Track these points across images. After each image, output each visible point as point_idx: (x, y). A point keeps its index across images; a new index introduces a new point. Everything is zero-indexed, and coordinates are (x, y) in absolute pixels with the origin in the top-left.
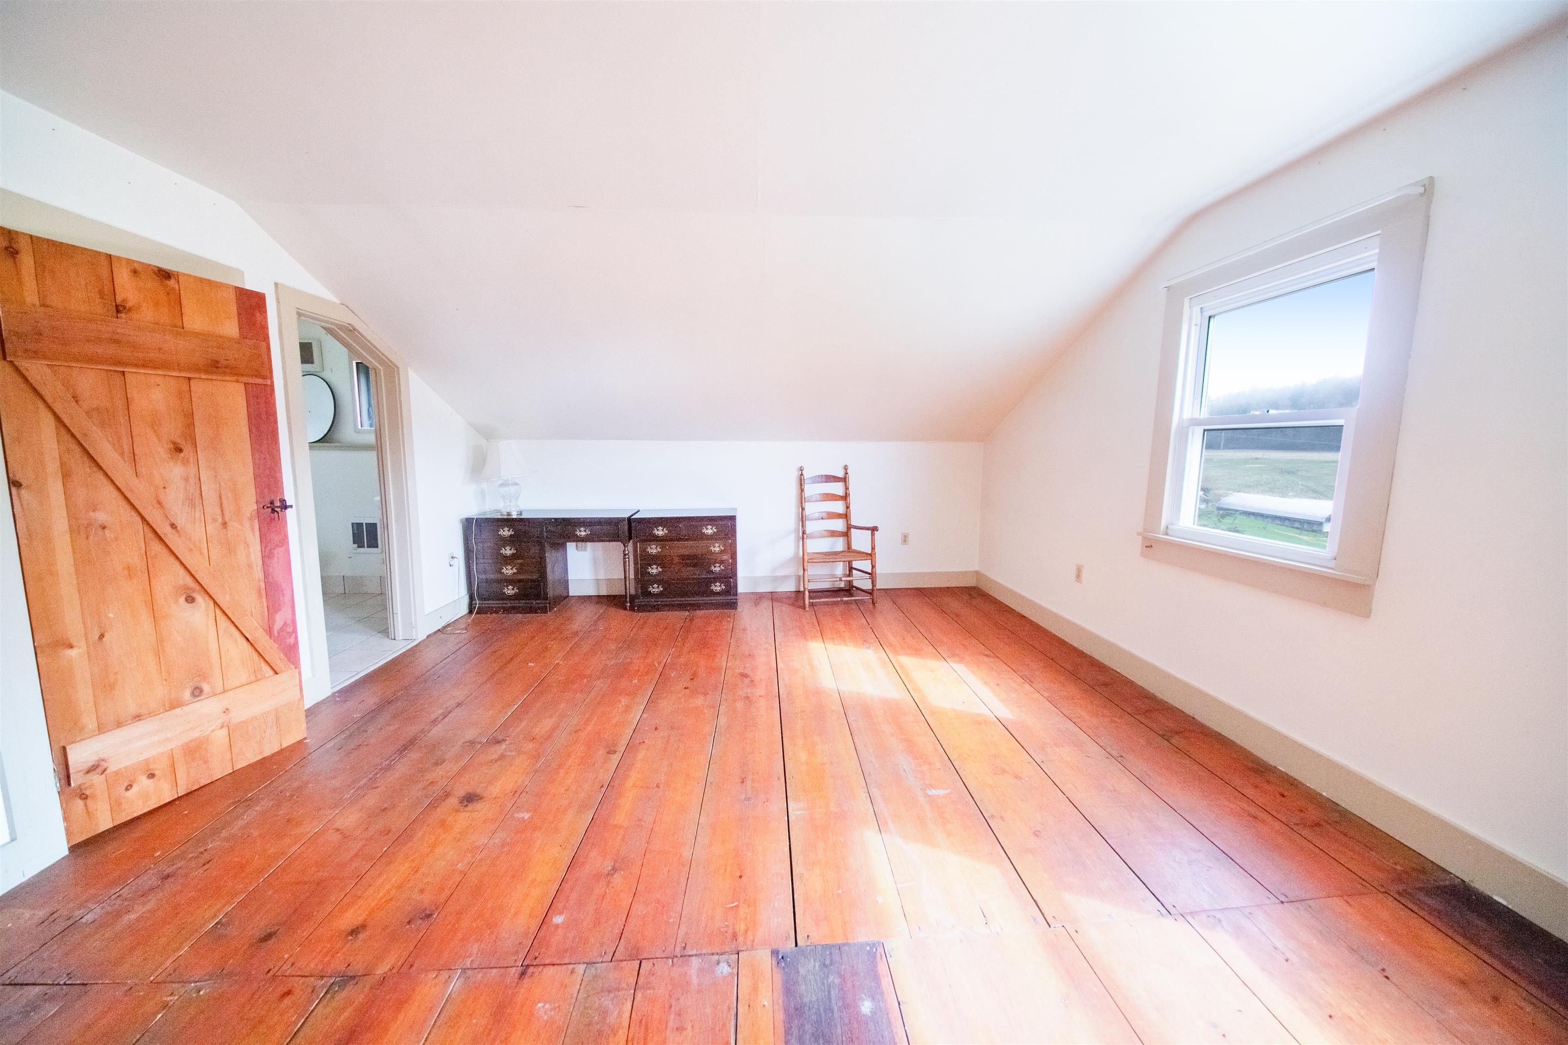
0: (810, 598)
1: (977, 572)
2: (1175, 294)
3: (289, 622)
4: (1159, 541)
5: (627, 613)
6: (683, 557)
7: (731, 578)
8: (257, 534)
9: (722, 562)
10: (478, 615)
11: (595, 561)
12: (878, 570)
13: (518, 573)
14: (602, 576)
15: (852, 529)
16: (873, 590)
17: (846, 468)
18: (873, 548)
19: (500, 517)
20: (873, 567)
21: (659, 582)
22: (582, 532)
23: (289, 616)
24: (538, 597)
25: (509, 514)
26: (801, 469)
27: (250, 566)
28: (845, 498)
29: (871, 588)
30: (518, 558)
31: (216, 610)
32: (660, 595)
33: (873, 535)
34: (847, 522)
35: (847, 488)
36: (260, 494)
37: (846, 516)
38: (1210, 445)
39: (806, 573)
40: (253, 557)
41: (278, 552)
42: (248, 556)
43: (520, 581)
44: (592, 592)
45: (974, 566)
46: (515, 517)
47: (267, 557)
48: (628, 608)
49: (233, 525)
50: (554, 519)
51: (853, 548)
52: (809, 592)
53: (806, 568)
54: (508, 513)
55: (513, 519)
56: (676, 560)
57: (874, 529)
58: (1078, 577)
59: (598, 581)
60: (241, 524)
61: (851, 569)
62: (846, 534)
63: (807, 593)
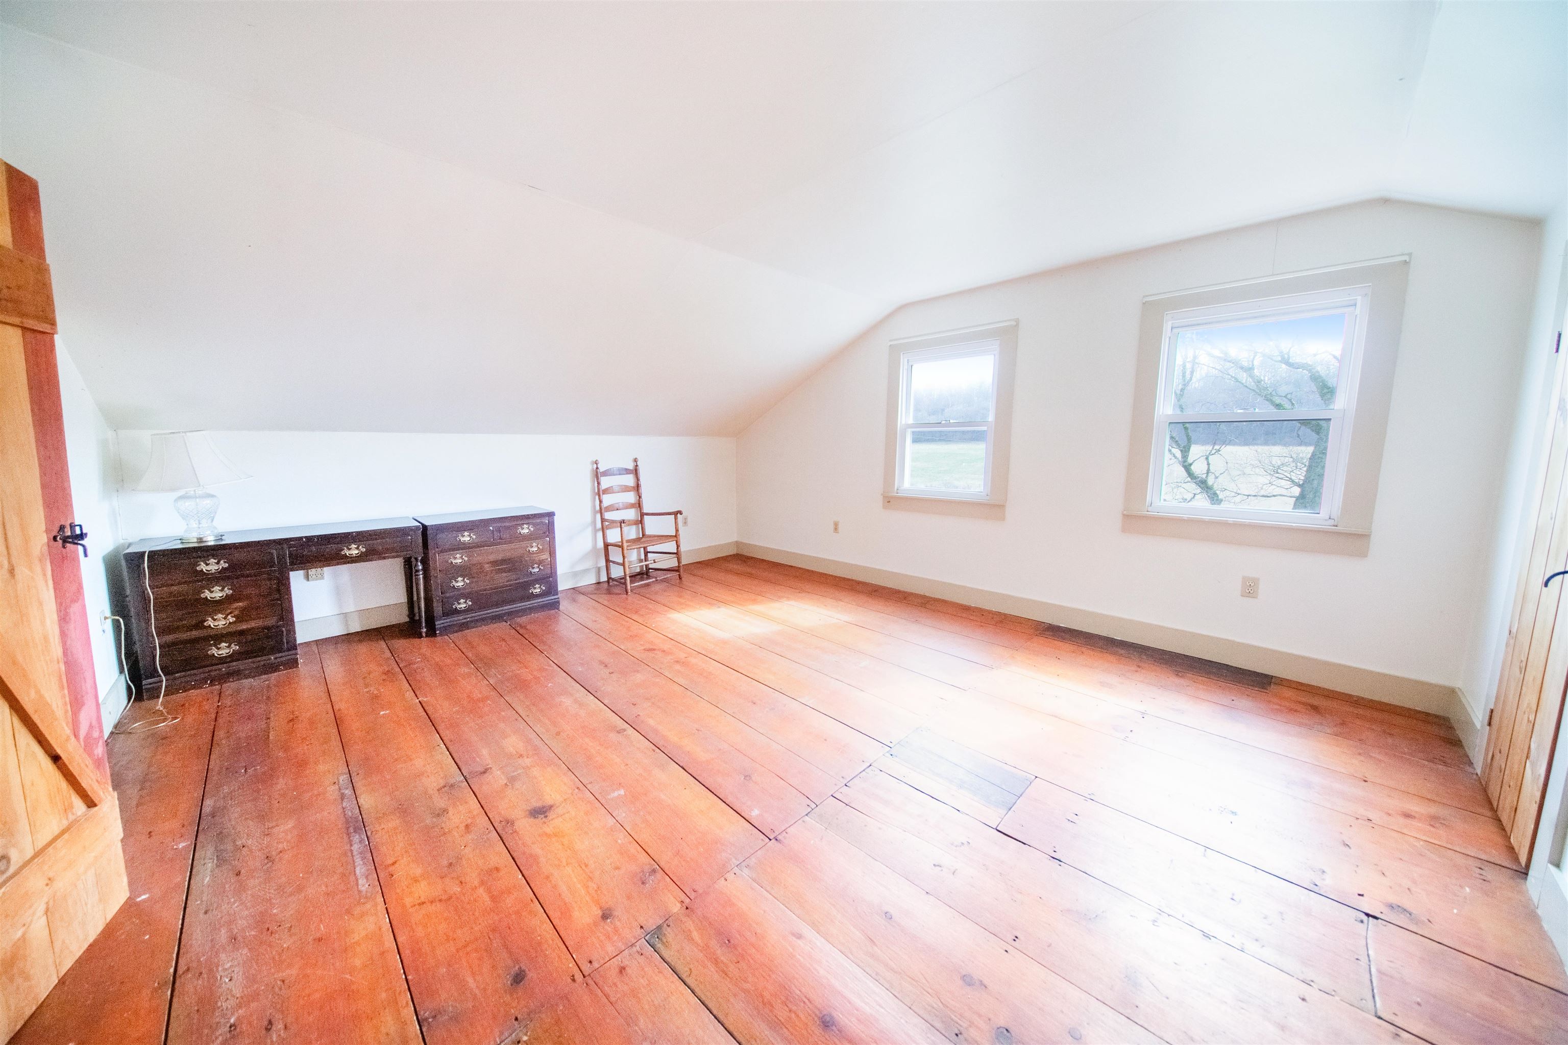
0: (631, 582)
1: (736, 542)
2: (895, 350)
3: (94, 723)
4: (892, 497)
5: (424, 640)
6: (494, 563)
7: (549, 577)
8: (50, 583)
9: (540, 563)
10: (168, 698)
11: (338, 592)
12: (683, 548)
13: (239, 619)
14: (350, 607)
15: (645, 516)
16: (679, 567)
17: (636, 460)
18: (677, 530)
19: (181, 546)
20: (678, 546)
21: (466, 596)
22: (354, 551)
23: (94, 714)
24: (277, 649)
25: (200, 540)
26: (596, 463)
27: (46, 639)
28: (637, 488)
29: (677, 565)
30: (239, 600)
31: (14, 718)
32: (467, 610)
33: (676, 519)
34: (640, 511)
35: (638, 479)
36: (49, 519)
37: (639, 505)
38: (915, 441)
39: (626, 559)
40: (48, 622)
41: (74, 609)
42: (43, 623)
43: (242, 633)
44: (337, 630)
45: (734, 538)
46: (212, 543)
47: (64, 618)
48: (424, 635)
49: (22, 571)
50: (305, 537)
51: (647, 533)
52: (630, 577)
53: (626, 555)
54: (198, 539)
55: (209, 546)
56: (487, 567)
57: (676, 513)
58: (836, 530)
59: (345, 616)
60: (31, 569)
61: (646, 553)
62: (640, 522)
63: (628, 578)
